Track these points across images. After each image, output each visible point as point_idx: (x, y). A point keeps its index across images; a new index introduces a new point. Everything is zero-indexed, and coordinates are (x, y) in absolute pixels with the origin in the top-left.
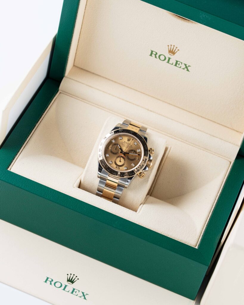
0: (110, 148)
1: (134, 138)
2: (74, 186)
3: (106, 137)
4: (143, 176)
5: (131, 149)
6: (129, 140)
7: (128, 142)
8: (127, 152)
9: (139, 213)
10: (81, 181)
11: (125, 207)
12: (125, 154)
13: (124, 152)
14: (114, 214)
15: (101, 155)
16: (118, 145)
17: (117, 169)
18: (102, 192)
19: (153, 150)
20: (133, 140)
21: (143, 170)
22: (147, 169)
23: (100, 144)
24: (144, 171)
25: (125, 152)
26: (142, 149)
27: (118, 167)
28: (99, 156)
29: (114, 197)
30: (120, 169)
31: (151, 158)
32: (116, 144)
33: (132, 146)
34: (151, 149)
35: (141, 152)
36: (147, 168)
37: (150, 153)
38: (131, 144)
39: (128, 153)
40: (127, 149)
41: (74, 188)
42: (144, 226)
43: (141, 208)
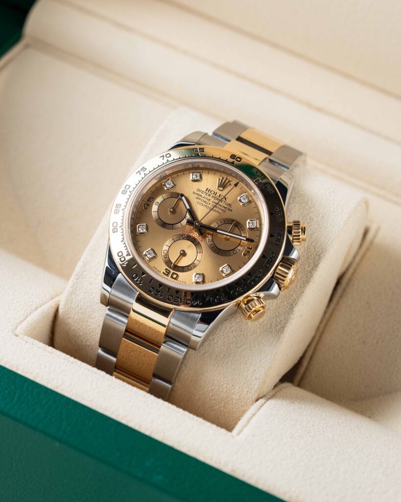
0: (155, 208)
1: (243, 180)
2: (19, 330)
3: (144, 169)
4: (256, 311)
5: (228, 215)
6: (223, 185)
7: (219, 193)
8: (212, 225)
9: (239, 433)
10: (57, 311)
11: (191, 411)
12: (203, 229)
13: (198, 222)
14: (147, 433)
15: (119, 224)
16: (183, 198)
17: (169, 278)
18: (115, 355)
19: (304, 230)
20: (236, 185)
21: (260, 290)
22: (275, 289)
23: (123, 188)
24: (262, 295)
25: (204, 222)
26: (263, 221)
27: (172, 271)
28: (111, 228)
29: (155, 376)
30: (179, 279)
31: (294, 255)
32: (178, 194)
33: (233, 208)
34: (297, 224)
35: (259, 230)
36: (276, 286)
37: (291, 238)
38: (228, 201)
39: (215, 230)
40: (213, 214)
41: (17, 336)
42: (252, 481)
43: (251, 418)
